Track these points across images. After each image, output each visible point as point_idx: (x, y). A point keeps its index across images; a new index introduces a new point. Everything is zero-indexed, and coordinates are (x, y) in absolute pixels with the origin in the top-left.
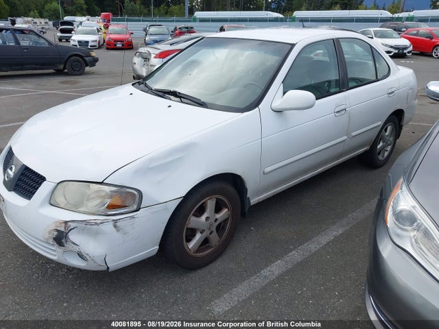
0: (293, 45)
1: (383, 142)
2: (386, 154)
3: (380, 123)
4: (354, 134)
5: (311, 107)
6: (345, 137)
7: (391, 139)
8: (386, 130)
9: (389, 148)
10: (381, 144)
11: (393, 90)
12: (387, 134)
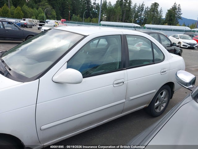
0: (85, 36)
1: (160, 102)
2: (162, 108)
3: (155, 91)
4: (131, 98)
5: (80, 82)
6: (124, 100)
7: (166, 99)
8: (162, 94)
9: (164, 105)
10: (158, 102)
11: (165, 70)
12: (162, 96)
